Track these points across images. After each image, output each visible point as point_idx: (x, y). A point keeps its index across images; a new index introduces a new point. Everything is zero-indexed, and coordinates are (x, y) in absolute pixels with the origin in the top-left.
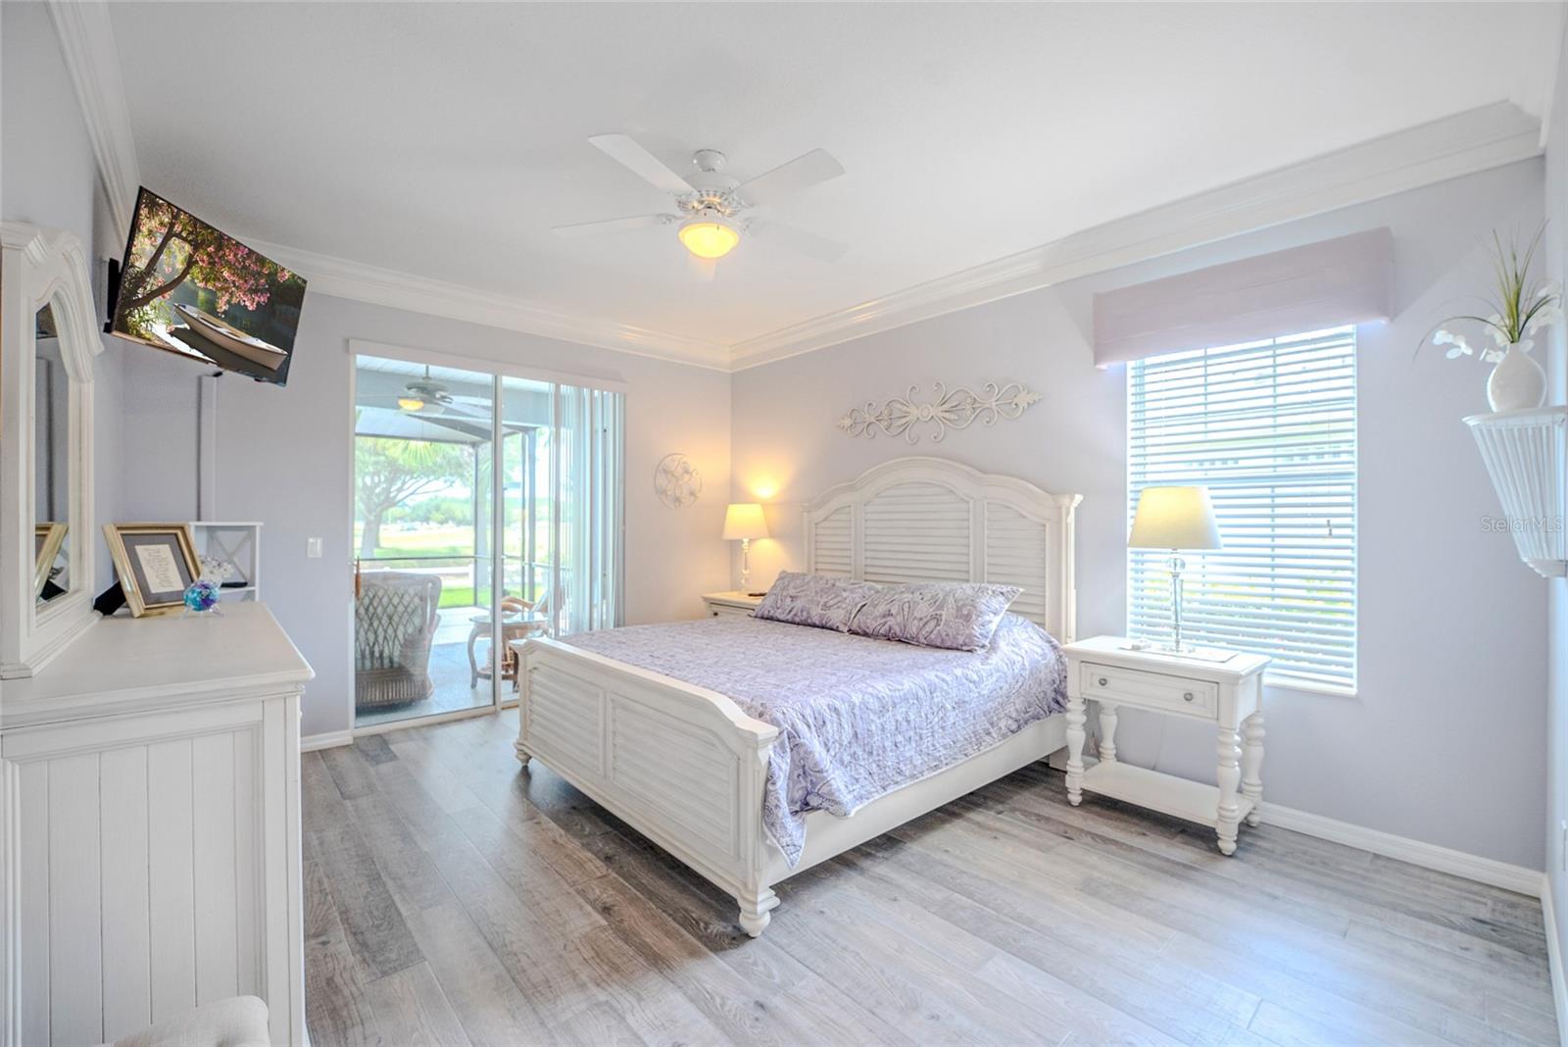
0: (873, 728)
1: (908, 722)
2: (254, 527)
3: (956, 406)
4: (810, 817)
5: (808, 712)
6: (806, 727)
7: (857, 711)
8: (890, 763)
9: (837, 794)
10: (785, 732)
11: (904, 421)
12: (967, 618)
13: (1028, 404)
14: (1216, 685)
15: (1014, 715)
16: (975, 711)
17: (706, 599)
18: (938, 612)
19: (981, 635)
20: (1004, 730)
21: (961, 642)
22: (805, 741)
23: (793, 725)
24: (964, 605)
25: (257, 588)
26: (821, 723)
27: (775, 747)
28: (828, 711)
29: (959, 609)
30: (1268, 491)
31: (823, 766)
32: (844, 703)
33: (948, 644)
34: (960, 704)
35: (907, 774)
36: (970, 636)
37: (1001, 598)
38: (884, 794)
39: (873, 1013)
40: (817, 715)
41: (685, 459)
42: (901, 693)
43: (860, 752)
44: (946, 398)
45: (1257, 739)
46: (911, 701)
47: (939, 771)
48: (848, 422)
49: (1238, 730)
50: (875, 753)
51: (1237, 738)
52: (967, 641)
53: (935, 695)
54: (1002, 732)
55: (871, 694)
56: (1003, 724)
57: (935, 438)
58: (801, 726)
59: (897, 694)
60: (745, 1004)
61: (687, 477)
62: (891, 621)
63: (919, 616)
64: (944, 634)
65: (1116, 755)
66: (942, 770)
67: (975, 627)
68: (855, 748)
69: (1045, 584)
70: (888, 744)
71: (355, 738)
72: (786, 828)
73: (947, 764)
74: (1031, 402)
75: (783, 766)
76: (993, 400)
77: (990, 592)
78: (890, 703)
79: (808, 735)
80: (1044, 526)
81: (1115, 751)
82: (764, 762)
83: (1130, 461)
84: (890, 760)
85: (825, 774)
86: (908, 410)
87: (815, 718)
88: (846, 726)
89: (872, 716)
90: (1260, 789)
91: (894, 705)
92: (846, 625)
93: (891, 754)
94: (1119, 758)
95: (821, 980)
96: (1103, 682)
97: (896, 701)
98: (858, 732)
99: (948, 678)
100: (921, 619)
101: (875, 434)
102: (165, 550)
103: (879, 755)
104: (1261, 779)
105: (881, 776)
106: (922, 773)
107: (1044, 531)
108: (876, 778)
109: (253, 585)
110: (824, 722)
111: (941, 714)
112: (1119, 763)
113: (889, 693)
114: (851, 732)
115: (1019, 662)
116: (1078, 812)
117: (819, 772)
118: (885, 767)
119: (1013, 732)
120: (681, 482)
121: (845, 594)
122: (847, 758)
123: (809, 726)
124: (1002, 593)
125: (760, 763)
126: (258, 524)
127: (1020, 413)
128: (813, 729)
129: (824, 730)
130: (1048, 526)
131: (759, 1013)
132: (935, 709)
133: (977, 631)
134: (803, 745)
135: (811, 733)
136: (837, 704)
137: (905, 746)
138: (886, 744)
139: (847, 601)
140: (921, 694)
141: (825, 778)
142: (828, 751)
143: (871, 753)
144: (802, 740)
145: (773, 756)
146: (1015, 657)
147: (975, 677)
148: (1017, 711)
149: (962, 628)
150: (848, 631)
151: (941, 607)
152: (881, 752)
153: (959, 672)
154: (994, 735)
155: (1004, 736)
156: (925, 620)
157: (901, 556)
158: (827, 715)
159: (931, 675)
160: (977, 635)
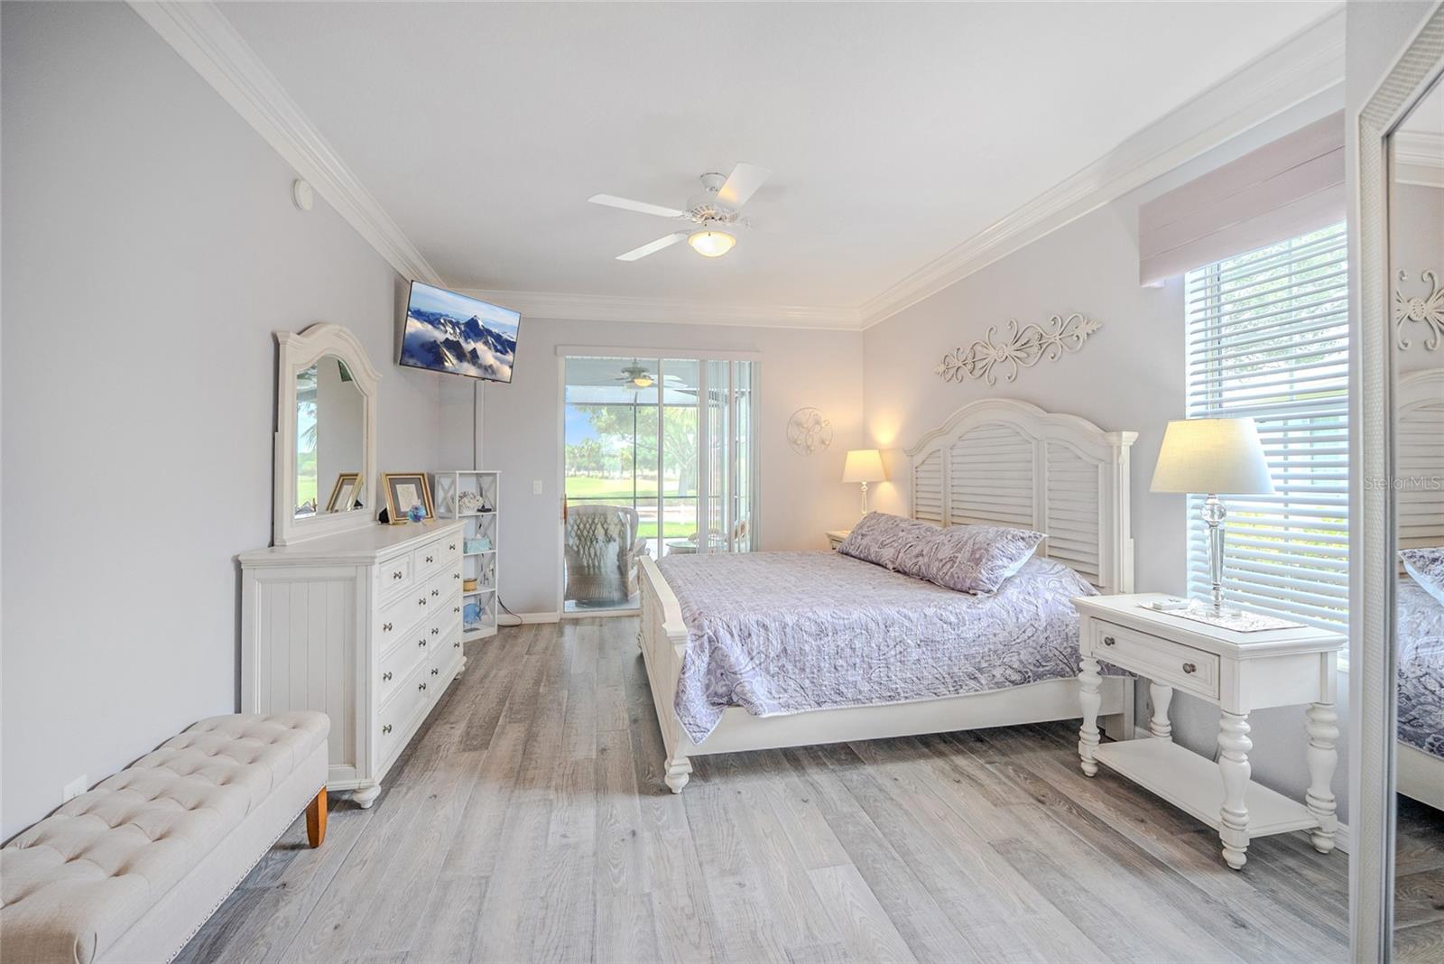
0: (807, 648)
1: (854, 650)
2: (496, 474)
3: (1025, 344)
4: (729, 710)
5: (734, 624)
6: (729, 636)
7: (788, 630)
8: (826, 683)
9: (749, 695)
10: (706, 637)
11: (984, 362)
12: (978, 561)
13: (1088, 334)
14: (1217, 658)
15: (1016, 665)
16: (951, 653)
17: (829, 536)
18: (956, 555)
19: (989, 579)
20: (999, 678)
21: (968, 585)
22: (723, 646)
23: (715, 632)
24: (979, 549)
25: (497, 513)
26: (746, 634)
27: (695, 646)
28: (756, 626)
29: (973, 552)
30: (1280, 424)
31: (737, 669)
32: (775, 621)
33: (959, 586)
34: (927, 642)
35: (849, 696)
36: (976, 579)
37: (1021, 544)
38: (816, 709)
39: (701, 865)
40: (742, 627)
41: (816, 412)
42: (846, 622)
43: (789, 667)
44: (1019, 335)
45: (1324, 739)
46: (858, 631)
47: (891, 703)
48: (942, 368)
49: (1246, 717)
50: (808, 670)
51: (1247, 727)
52: (973, 584)
53: (891, 629)
54: (996, 680)
55: (809, 619)
56: (998, 672)
57: (1009, 378)
58: (723, 633)
59: (841, 622)
60: (625, 829)
61: (817, 428)
62: (921, 561)
63: (940, 558)
64: (956, 576)
65: (1172, 733)
66: (899, 702)
67: (982, 571)
68: (783, 661)
69: (1098, 530)
70: (825, 665)
71: (561, 619)
72: (689, 710)
73: (906, 698)
74: (1090, 332)
75: (699, 664)
76: (1057, 334)
77: (1009, 537)
78: (830, 629)
79: (729, 641)
80: (1097, 467)
81: (1169, 728)
82: (680, 655)
83: (1189, 390)
84: (828, 679)
85: (739, 676)
86: (989, 352)
87: (741, 630)
88: (774, 642)
89: (806, 637)
90: (1334, 805)
91: (835, 632)
92: (893, 562)
93: (827, 674)
94: (1176, 737)
95: (690, 833)
96: (1110, 642)
97: (838, 628)
98: (787, 648)
99: (913, 616)
100: (941, 560)
101: (962, 378)
102: (412, 487)
103: (813, 673)
104: (1333, 792)
105: (815, 692)
106: (870, 700)
107: (1097, 472)
108: (810, 694)
109: (495, 511)
110: (750, 635)
111: (899, 648)
112: (1174, 744)
113: (829, 618)
114: (779, 647)
115: (1028, 611)
116: (1087, 783)
117: (733, 673)
118: (821, 685)
119: (1014, 683)
120: (811, 433)
121: (901, 534)
122: (773, 669)
123: (732, 635)
124: (1023, 538)
125: (677, 657)
126: (498, 472)
127: (1081, 344)
128: (737, 638)
129: (748, 641)
130: (1100, 466)
131: (629, 837)
132: (892, 643)
133: (984, 575)
134: (721, 649)
135: (734, 641)
136: (767, 622)
137: (847, 670)
138: (822, 665)
139: (900, 541)
140: (872, 625)
141: (738, 680)
142: (752, 659)
143: (803, 670)
144: (720, 645)
145: (690, 652)
146: (1025, 606)
147: (953, 619)
148: (1021, 662)
149: (971, 570)
150: (894, 568)
151: (959, 551)
152: (815, 671)
153: (930, 611)
154: (983, 682)
155: (999, 685)
156: (944, 561)
157: (979, 499)
158: (754, 629)
159: (891, 611)
160: (984, 579)
